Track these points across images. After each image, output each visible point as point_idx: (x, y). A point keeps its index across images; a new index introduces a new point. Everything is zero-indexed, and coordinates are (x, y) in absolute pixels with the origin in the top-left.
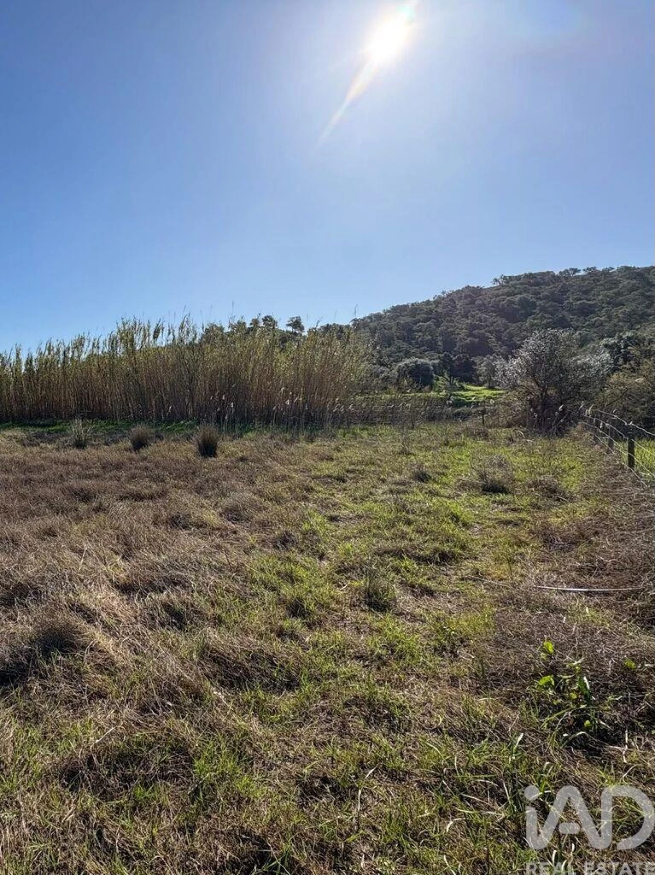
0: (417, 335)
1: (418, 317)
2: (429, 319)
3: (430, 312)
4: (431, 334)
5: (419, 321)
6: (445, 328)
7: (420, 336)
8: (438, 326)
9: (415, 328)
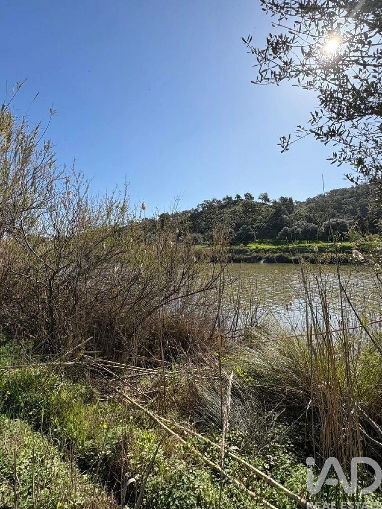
0: (344, 206)
1: (346, 196)
2: (352, 197)
3: (352, 193)
4: (353, 206)
5: (346, 198)
6: (361, 202)
7: (346, 207)
8: (357, 200)
9: (343, 202)
